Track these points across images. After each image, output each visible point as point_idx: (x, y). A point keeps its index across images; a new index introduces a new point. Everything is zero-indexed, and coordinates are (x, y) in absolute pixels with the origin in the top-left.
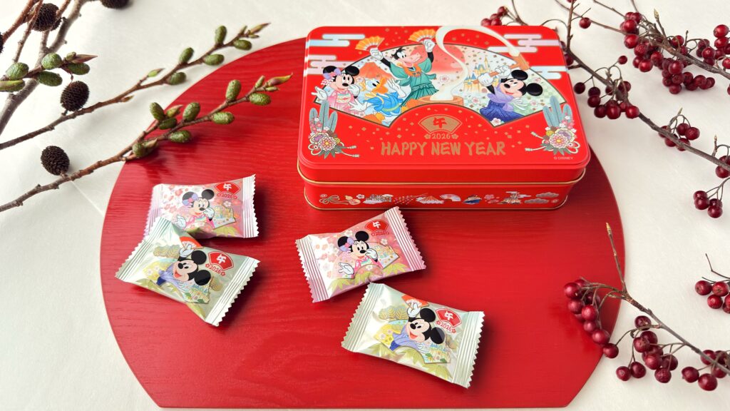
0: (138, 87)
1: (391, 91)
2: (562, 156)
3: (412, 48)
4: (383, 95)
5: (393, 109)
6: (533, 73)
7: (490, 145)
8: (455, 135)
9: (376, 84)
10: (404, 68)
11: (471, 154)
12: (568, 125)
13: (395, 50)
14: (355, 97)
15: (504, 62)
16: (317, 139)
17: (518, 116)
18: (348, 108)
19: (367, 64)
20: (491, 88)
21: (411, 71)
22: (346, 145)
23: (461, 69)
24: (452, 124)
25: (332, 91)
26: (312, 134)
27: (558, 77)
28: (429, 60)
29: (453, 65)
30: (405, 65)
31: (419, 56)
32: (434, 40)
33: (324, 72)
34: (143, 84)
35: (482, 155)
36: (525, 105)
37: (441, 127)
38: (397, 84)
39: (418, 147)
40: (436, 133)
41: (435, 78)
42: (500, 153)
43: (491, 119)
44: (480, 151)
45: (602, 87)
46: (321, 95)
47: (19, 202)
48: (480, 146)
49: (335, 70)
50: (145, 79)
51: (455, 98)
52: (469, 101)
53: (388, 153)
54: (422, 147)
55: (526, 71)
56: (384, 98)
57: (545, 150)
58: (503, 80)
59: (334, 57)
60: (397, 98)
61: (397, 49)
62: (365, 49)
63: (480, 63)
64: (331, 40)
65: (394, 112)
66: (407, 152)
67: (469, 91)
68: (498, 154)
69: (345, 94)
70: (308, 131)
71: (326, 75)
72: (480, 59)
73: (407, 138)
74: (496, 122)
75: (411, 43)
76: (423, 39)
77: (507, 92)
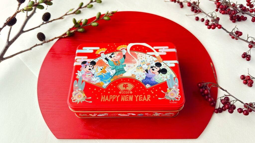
0: (66, 15)
1: (107, 72)
2: (173, 101)
3: (117, 53)
4: (104, 74)
5: (108, 80)
6: (164, 64)
7: (145, 97)
8: (131, 92)
9: (102, 69)
10: (114, 62)
11: (137, 100)
12: (176, 87)
13: (111, 54)
14: (93, 75)
15: (153, 59)
16: (75, 94)
17: (157, 83)
18: (90, 80)
19: (99, 60)
20: (147, 71)
21: (117, 63)
22: (87, 97)
23: (136, 62)
24: (130, 87)
25: (84, 72)
26: (74, 93)
27: (174, 65)
28: (123, 58)
29: (133, 60)
30: (114, 60)
31: (120, 56)
32: (126, 50)
33: (82, 64)
34: (67, 14)
35: (141, 101)
36: (159, 78)
37: (126, 88)
38: (110, 69)
39: (116, 98)
40: (124, 91)
41: (125, 66)
42: (149, 100)
43: (146, 84)
44: (140, 99)
45: (210, 19)
46: (79, 74)
47: (31, 49)
48: (141, 97)
49: (87, 63)
50: (68, 12)
51: (133, 75)
52: (138, 77)
53: (104, 101)
54: (118, 97)
55: (161, 63)
56: (104, 75)
57: (166, 99)
58: (152, 67)
59: (86, 57)
60: (110, 75)
61: (112, 53)
62: (99, 54)
63: (143, 60)
64: (86, 50)
65: (108, 81)
66: (111, 100)
67: (138, 72)
68: (148, 100)
69: (89, 73)
70: (72, 91)
71: (82, 65)
72: (144, 58)
73: (112, 94)
74: (148, 86)
75: (117, 51)
76: (122, 49)
77: (153, 72)
